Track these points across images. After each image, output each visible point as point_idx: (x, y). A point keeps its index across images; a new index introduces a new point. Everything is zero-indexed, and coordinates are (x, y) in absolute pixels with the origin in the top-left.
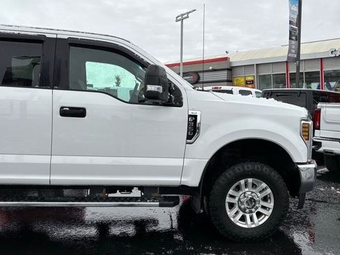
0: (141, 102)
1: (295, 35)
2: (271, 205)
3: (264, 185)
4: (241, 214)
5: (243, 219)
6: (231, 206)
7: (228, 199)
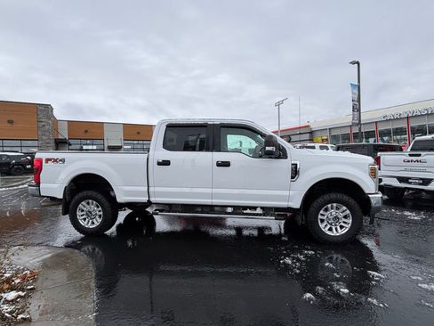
0: (261, 157)
1: (357, 108)
2: (350, 221)
3: (345, 208)
4: (329, 226)
5: (330, 229)
6: (322, 221)
7: (320, 217)
